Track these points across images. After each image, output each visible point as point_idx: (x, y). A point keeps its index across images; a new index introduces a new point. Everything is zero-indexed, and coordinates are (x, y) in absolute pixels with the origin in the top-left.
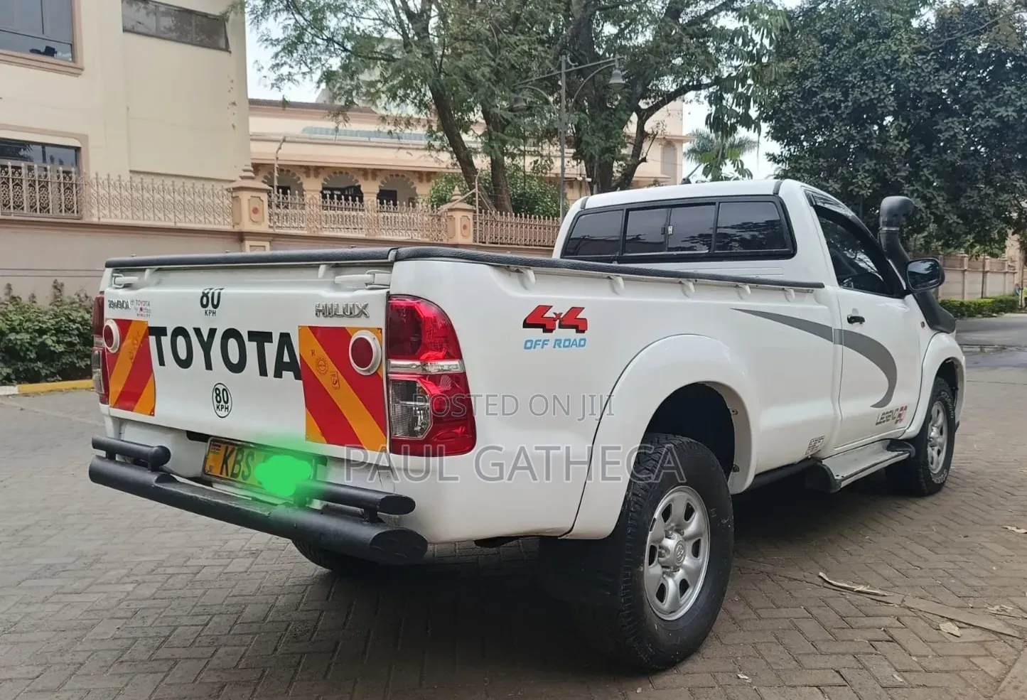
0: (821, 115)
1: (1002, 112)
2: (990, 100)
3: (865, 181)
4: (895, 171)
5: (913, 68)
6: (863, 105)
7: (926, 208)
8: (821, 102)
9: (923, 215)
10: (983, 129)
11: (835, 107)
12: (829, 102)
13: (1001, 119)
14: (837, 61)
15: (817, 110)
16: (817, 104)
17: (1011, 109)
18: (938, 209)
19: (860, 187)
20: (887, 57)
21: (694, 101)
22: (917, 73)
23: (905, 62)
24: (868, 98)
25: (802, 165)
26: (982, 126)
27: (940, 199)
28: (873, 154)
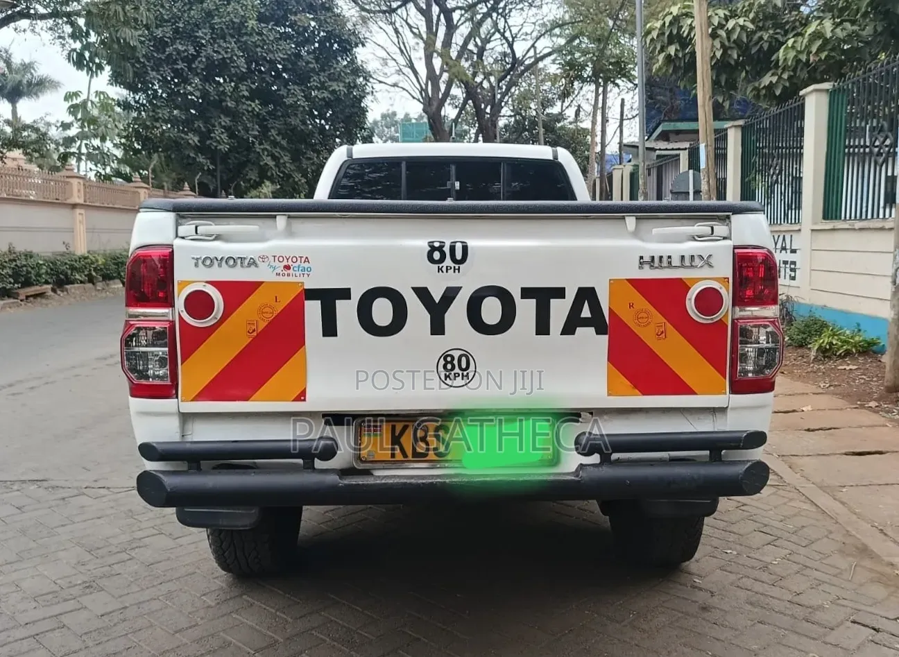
0: (175, 67)
1: (335, 86)
2: (322, 74)
3: (222, 137)
4: (247, 130)
5: (258, 34)
6: (216, 63)
7: (275, 166)
8: (174, 53)
9: (274, 172)
10: (320, 99)
11: (190, 60)
12: (183, 55)
13: (334, 92)
14: (186, 15)
15: (170, 60)
16: (171, 54)
17: (341, 85)
18: (285, 167)
19: (218, 142)
20: (235, 20)
21: (28, 31)
22: (263, 39)
23: (252, 28)
24: (221, 57)
25: (160, 115)
26: (319, 97)
27: (286, 159)
28: (227, 112)
